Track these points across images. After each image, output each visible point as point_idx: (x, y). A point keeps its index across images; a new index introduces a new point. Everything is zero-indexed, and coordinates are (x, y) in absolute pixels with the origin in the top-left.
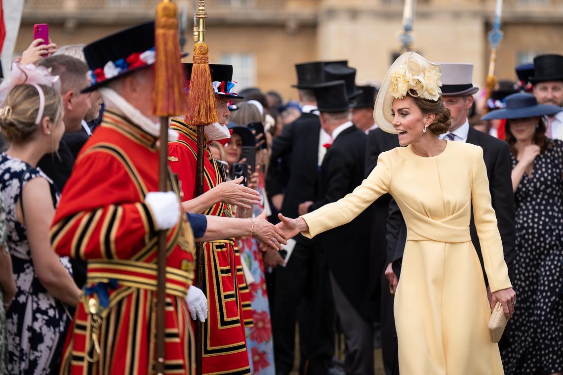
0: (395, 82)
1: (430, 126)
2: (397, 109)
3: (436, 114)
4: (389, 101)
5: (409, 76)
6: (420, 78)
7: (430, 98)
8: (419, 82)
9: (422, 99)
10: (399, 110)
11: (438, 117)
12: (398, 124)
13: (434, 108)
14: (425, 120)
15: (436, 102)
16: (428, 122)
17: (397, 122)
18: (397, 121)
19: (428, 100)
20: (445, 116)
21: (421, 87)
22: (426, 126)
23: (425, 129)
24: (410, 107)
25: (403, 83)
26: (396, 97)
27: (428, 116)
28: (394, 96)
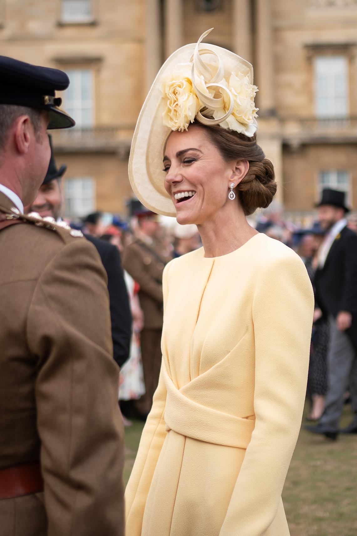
0: (172, 96)
1: (239, 186)
2: (175, 153)
3: (251, 162)
4: (159, 140)
5: (200, 82)
6: (221, 84)
7: (240, 129)
8: (218, 94)
9: (225, 130)
10: (180, 154)
11: (255, 168)
12: (178, 179)
13: (247, 149)
14: (229, 173)
15: (249, 139)
16: (236, 178)
17: (176, 176)
18: (175, 173)
19: (234, 133)
20: (266, 169)
21: (222, 106)
22: (233, 185)
23: (232, 192)
24: (200, 146)
25: (188, 97)
26: (174, 129)
27: (235, 165)
28: (169, 126)
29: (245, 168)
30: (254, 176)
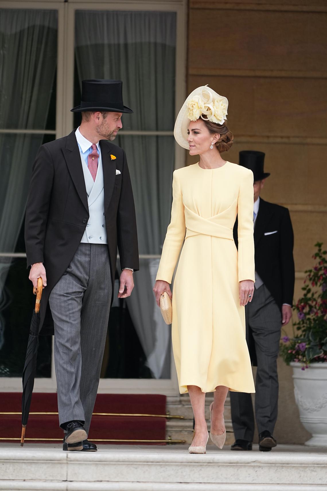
0: (191, 108)
1: (215, 144)
2: (191, 129)
3: (221, 135)
4: (186, 123)
5: (202, 104)
6: (211, 106)
7: (217, 122)
8: (209, 109)
9: (211, 122)
10: (194, 130)
11: (222, 137)
13: (219, 130)
14: (212, 139)
15: (221, 126)
16: (214, 141)
18: (190, 138)
19: (215, 124)
20: (227, 137)
21: (211, 113)
22: (213, 143)
23: (212, 146)
24: (201, 128)
25: (197, 109)
26: (192, 120)
27: (214, 136)
28: (190, 119)
29: (219, 137)
30: (221, 140)
